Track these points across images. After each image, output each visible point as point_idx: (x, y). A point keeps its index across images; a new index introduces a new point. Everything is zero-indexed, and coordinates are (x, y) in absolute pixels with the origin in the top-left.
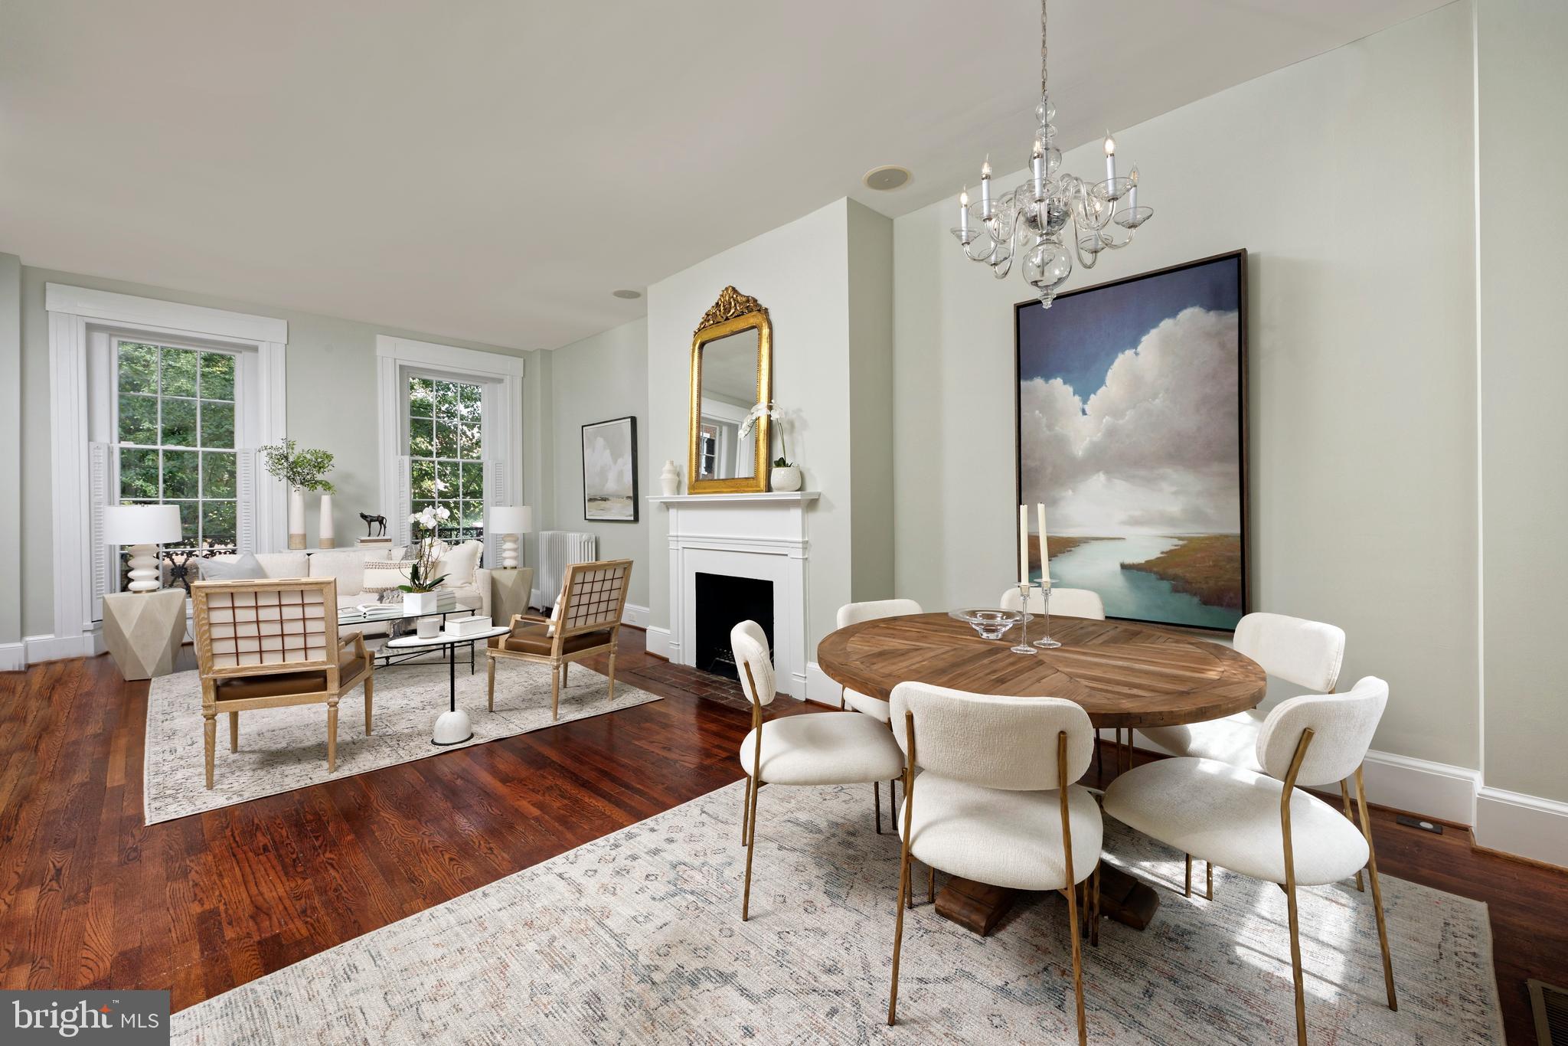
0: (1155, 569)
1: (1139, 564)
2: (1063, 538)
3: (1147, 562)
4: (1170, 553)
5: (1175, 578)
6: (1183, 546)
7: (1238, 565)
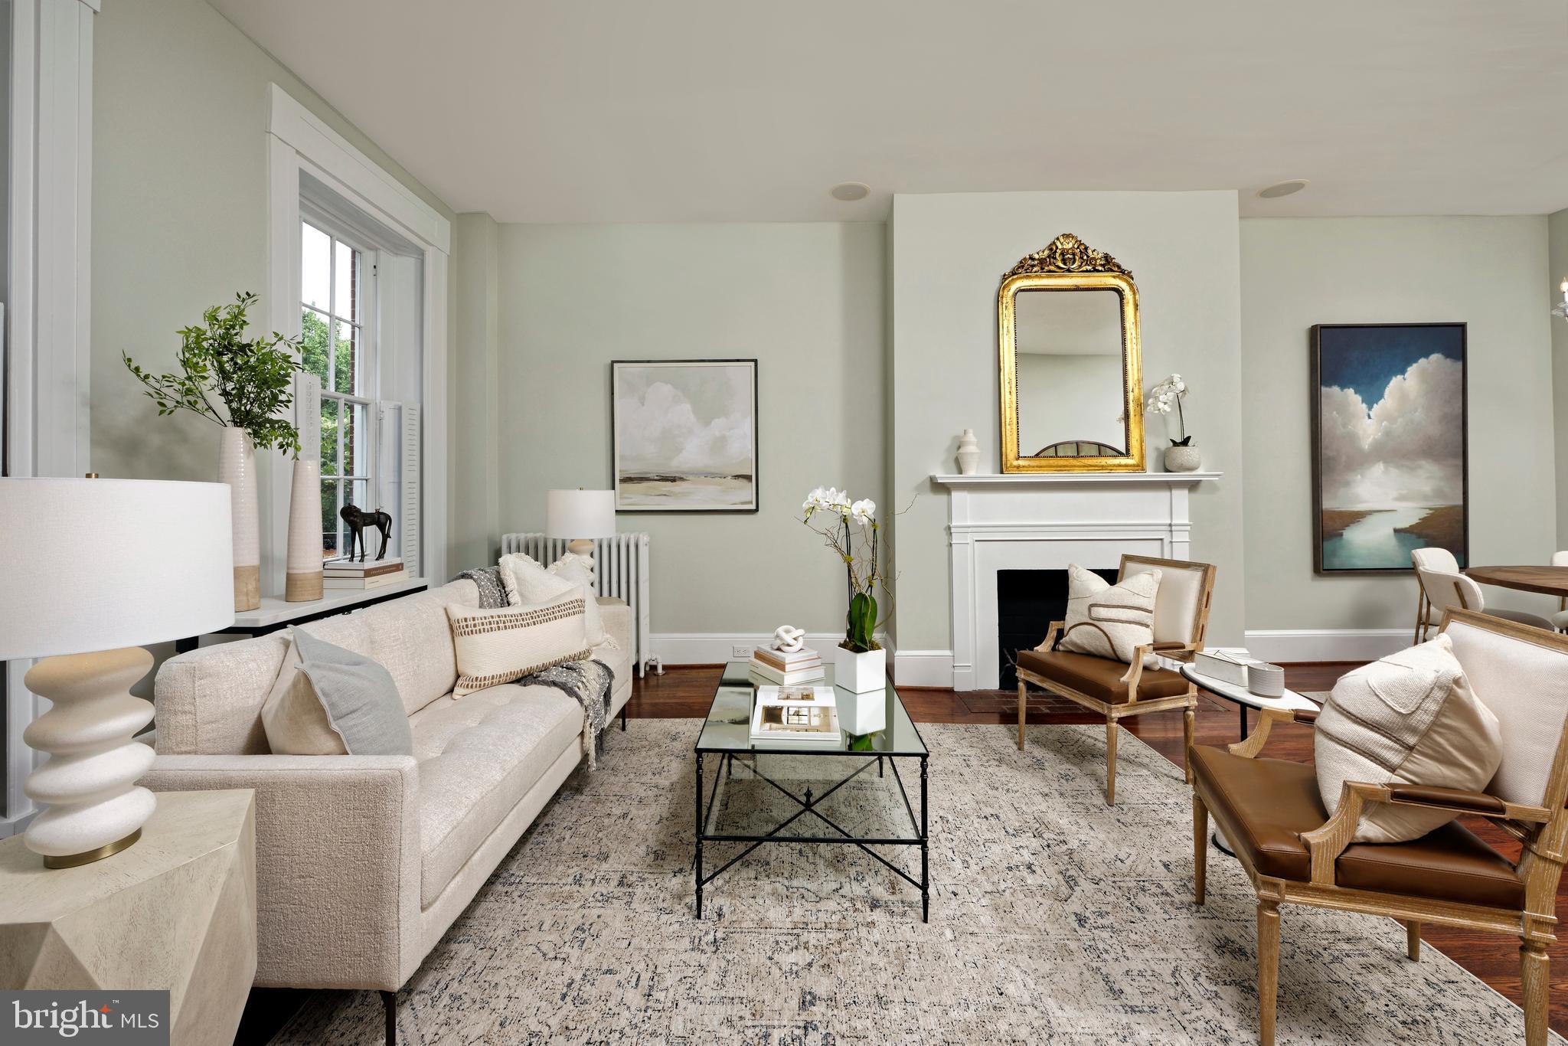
0: (1415, 531)
1: (1406, 529)
2: (1354, 512)
3: (1411, 526)
4: (1424, 520)
5: (1427, 536)
6: (1432, 514)
7: (1461, 525)
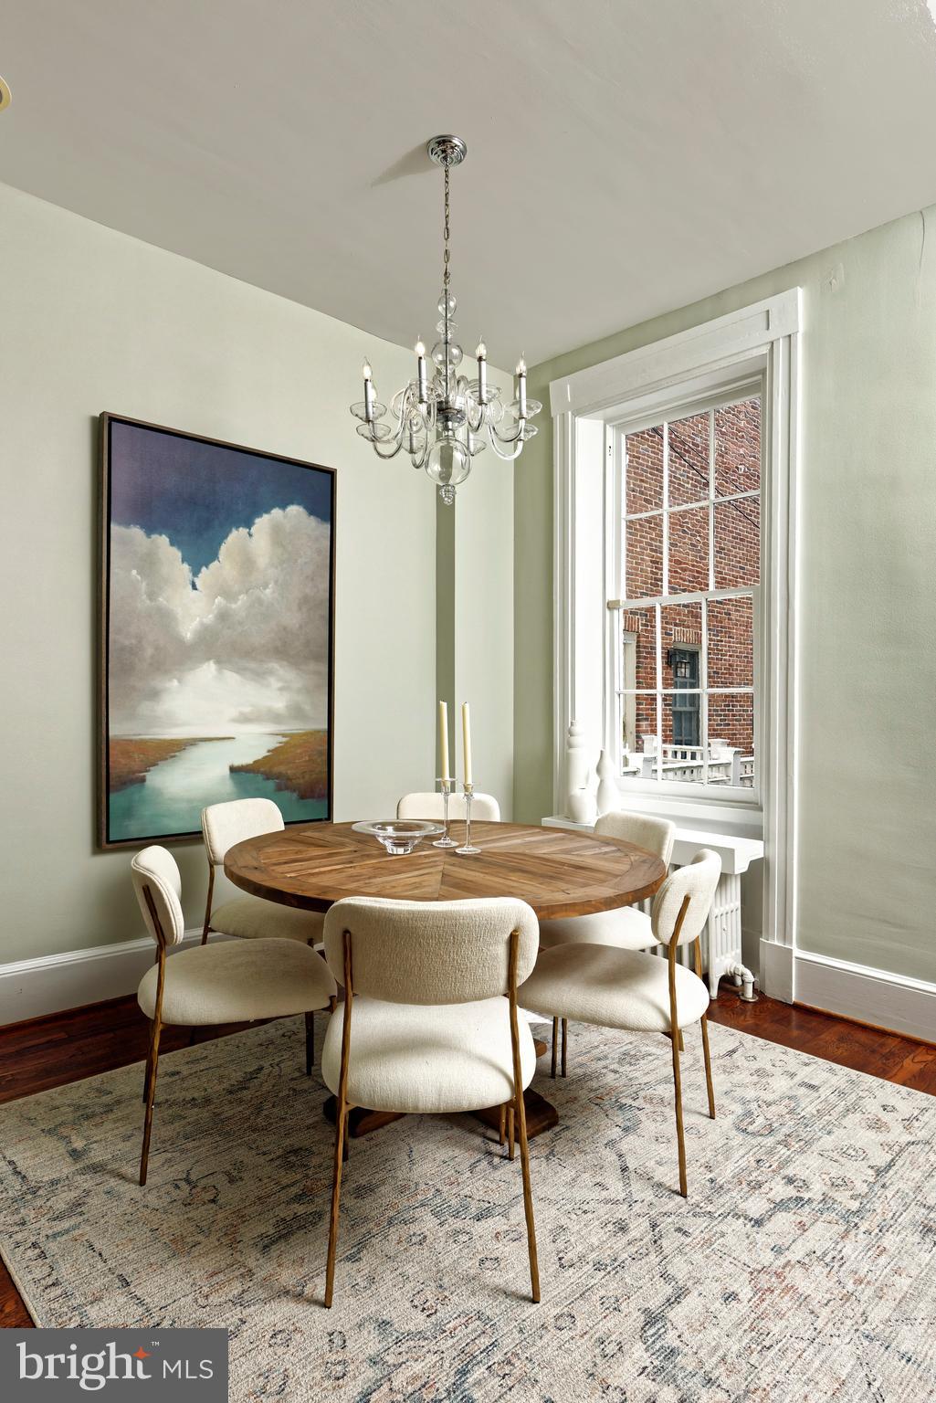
0: (262, 769)
1: (248, 766)
2: (165, 741)
3: (255, 762)
4: (275, 751)
5: (279, 776)
6: (286, 743)
7: (325, 758)
